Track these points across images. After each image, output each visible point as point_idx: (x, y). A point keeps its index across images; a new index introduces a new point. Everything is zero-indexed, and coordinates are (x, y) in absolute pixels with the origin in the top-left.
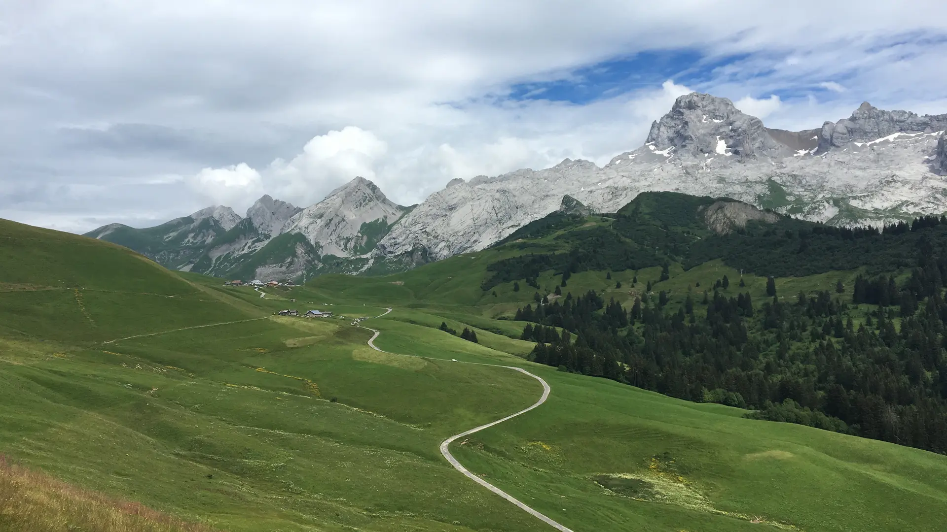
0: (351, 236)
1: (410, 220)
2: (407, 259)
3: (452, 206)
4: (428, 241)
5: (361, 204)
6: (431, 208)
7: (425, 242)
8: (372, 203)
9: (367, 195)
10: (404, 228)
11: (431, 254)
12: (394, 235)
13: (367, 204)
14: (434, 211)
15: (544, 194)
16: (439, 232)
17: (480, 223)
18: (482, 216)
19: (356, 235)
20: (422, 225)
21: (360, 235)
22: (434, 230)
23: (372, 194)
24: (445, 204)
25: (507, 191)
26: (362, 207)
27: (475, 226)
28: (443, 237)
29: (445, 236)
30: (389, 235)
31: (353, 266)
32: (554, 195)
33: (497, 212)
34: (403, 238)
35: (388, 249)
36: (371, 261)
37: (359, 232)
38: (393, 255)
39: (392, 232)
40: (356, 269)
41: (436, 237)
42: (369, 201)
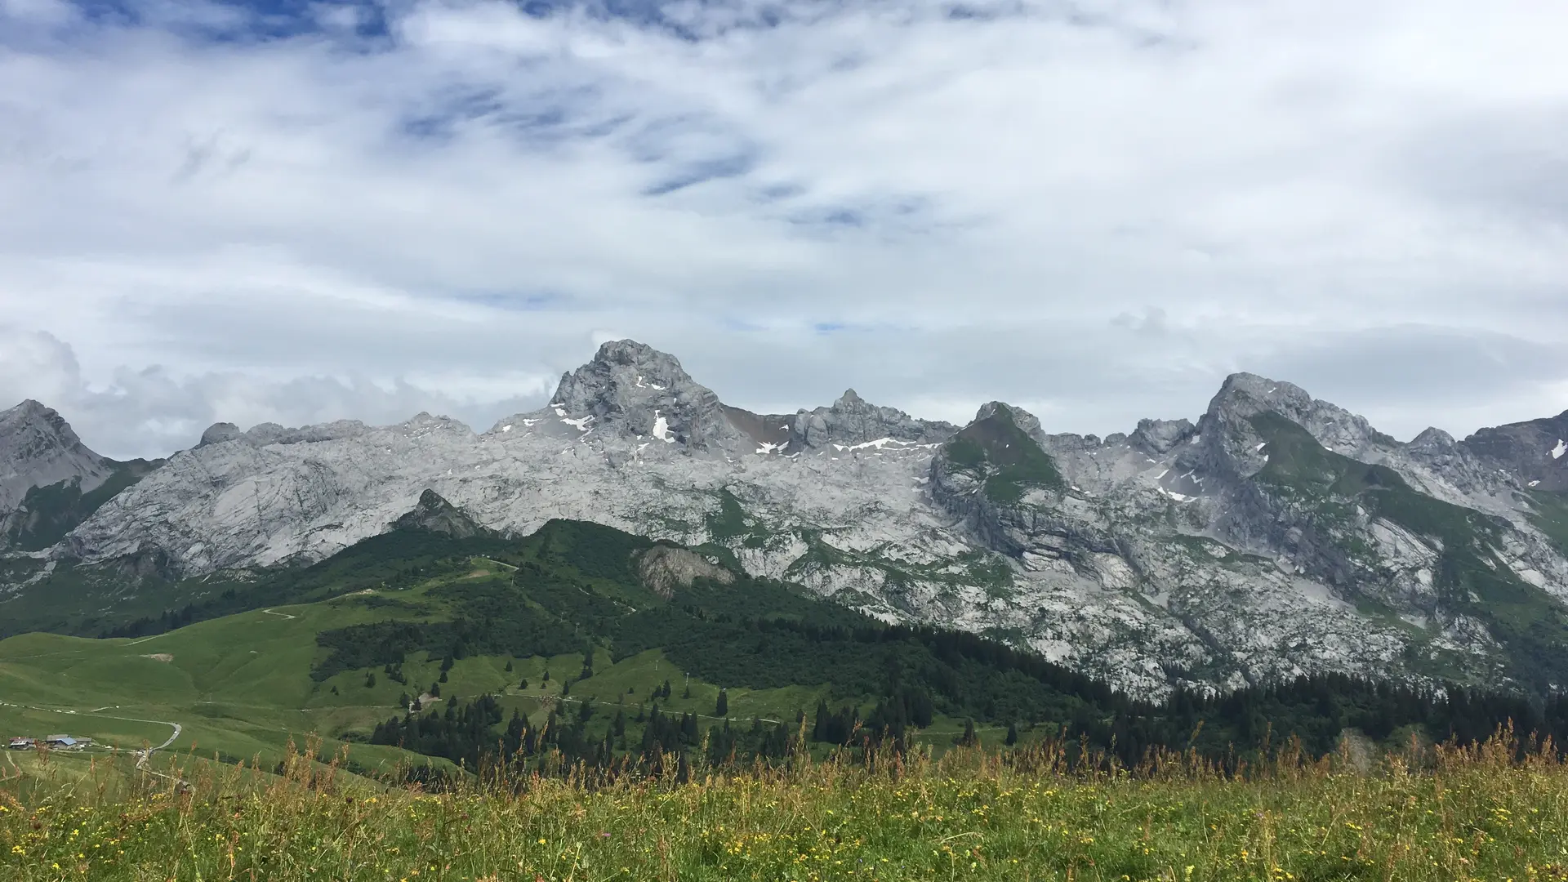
0: (6, 511)
1: (136, 496)
2: (126, 568)
3: (217, 478)
4: (169, 540)
5: (30, 451)
6: (178, 478)
7: (164, 541)
8: (51, 451)
9: (43, 435)
10: (122, 511)
11: (173, 562)
12: (102, 522)
13: (41, 453)
14: (184, 484)
15: (385, 474)
16: (192, 524)
17: (271, 516)
18: (276, 503)
19: (15, 508)
20: (158, 507)
21: (24, 509)
22: (184, 520)
23: (54, 434)
24: (205, 473)
25: (323, 463)
26: (31, 458)
27: (261, 520)
28: (200, 534)
29: (204, 533)
30: (92, 521)
31: (12, 573)
32: (401, 477)
33: (302, 499)
34: (120, 528)
35: (87, 547)
36: (51, 566)
37: (22, 503)
38: (97, 556)
39: (97, 515)
40: (18, 578)
41: (186, 534)
42: (48, 447)
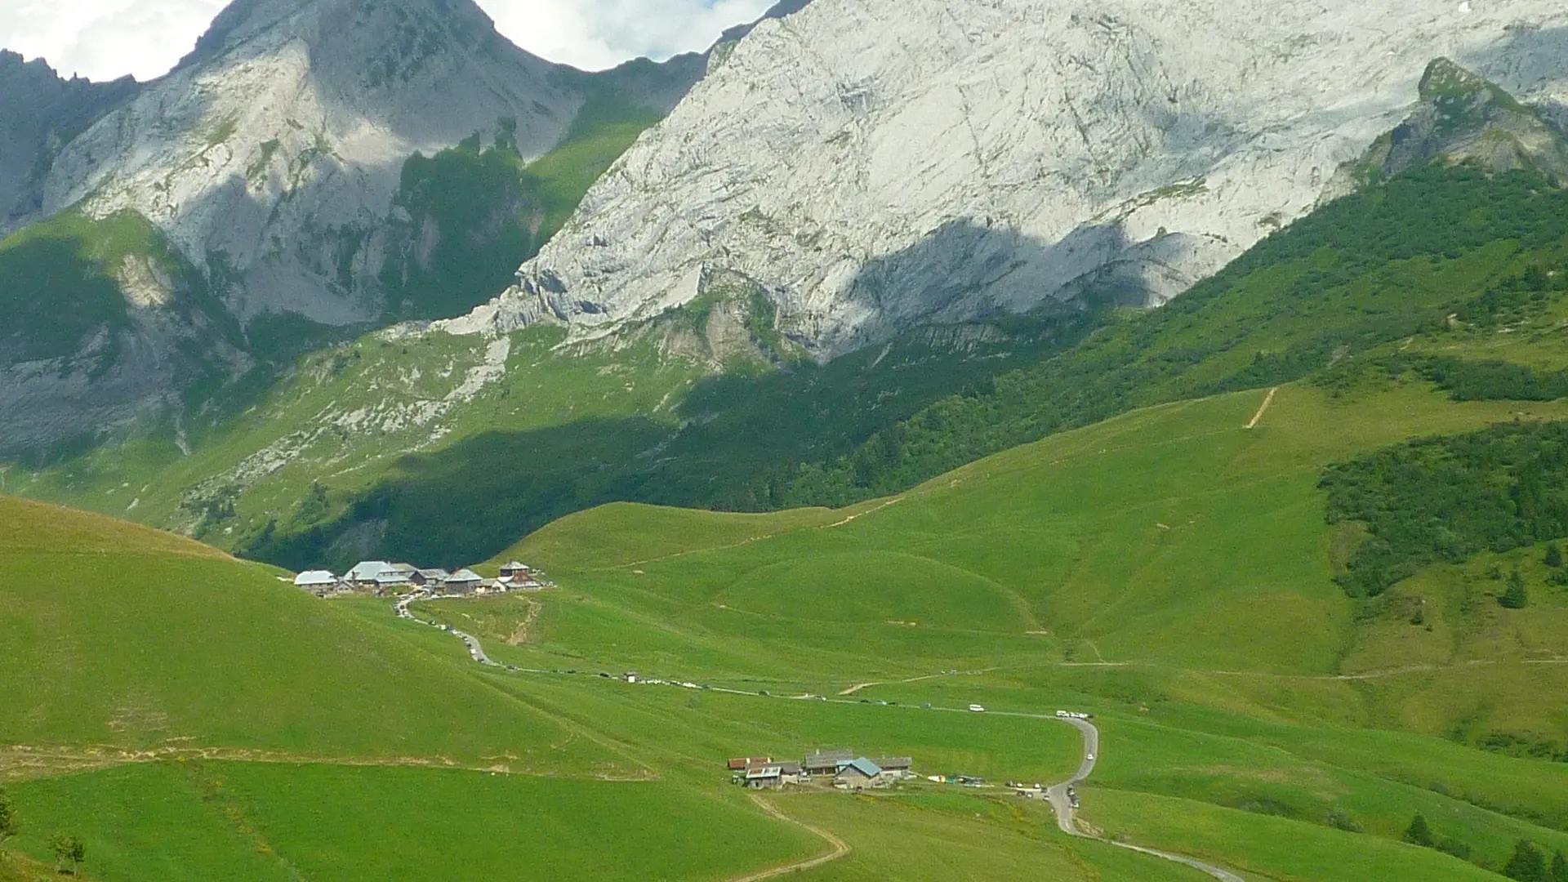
0: (364, 222)
1: (669, 149)
2: (678, 344)
3: (855, 87)
4: (773, 260)
5: (391, 67)
6: (760, 96)
7: (758, 266)
8: (437, 59)
9: (412, 21)
10: (643, 195)
11: (790, 318)
12: (600, 228)
13: (417, 66)
14: (777, 112)
15: (1287, 30)
16: (823, 215)
17: (1013, 173)
18: (1021, 138)
19: (384, 215)
20: (726, 178)
21: (402, 214)
22: (798, 205)
23: (435, 16)
24: (825, 75)
25: (1124, 19)
26: (398, 83)
27: (992, 188)
28: (844, 239)
29: (854, 236)
30: (576, 229)
31: (416, 374)
32: (1333, 38)
33: (1086, 122)
34: (645, 238)
35: (575, 294)
36: (499, 351)
37: (396, 201)
38: (601, 317)
39: (586, 212)
40: (434, 389)
41: (810, 241)
42: (428, 51)
